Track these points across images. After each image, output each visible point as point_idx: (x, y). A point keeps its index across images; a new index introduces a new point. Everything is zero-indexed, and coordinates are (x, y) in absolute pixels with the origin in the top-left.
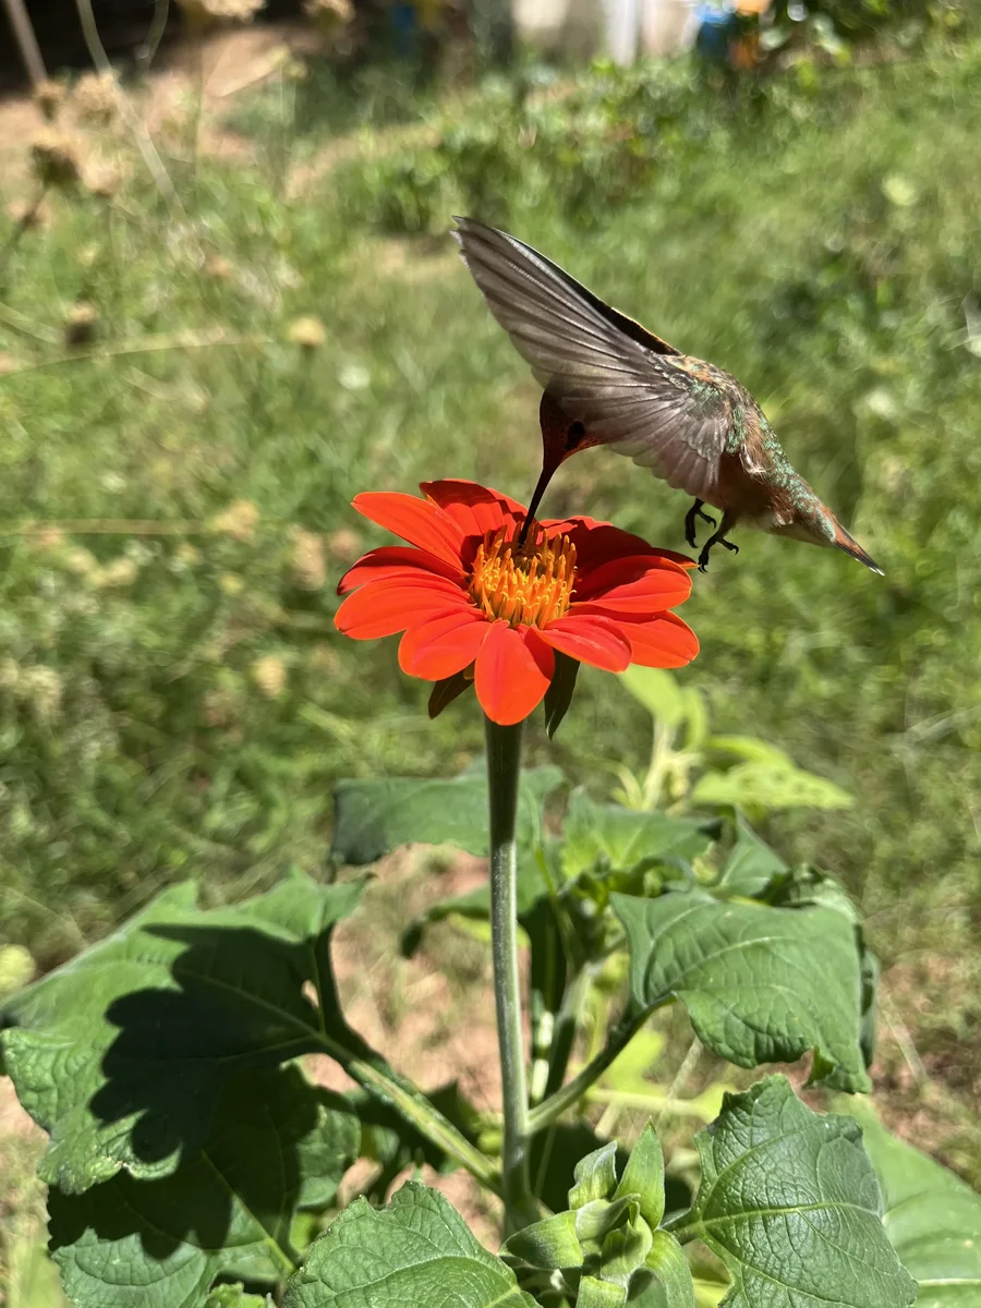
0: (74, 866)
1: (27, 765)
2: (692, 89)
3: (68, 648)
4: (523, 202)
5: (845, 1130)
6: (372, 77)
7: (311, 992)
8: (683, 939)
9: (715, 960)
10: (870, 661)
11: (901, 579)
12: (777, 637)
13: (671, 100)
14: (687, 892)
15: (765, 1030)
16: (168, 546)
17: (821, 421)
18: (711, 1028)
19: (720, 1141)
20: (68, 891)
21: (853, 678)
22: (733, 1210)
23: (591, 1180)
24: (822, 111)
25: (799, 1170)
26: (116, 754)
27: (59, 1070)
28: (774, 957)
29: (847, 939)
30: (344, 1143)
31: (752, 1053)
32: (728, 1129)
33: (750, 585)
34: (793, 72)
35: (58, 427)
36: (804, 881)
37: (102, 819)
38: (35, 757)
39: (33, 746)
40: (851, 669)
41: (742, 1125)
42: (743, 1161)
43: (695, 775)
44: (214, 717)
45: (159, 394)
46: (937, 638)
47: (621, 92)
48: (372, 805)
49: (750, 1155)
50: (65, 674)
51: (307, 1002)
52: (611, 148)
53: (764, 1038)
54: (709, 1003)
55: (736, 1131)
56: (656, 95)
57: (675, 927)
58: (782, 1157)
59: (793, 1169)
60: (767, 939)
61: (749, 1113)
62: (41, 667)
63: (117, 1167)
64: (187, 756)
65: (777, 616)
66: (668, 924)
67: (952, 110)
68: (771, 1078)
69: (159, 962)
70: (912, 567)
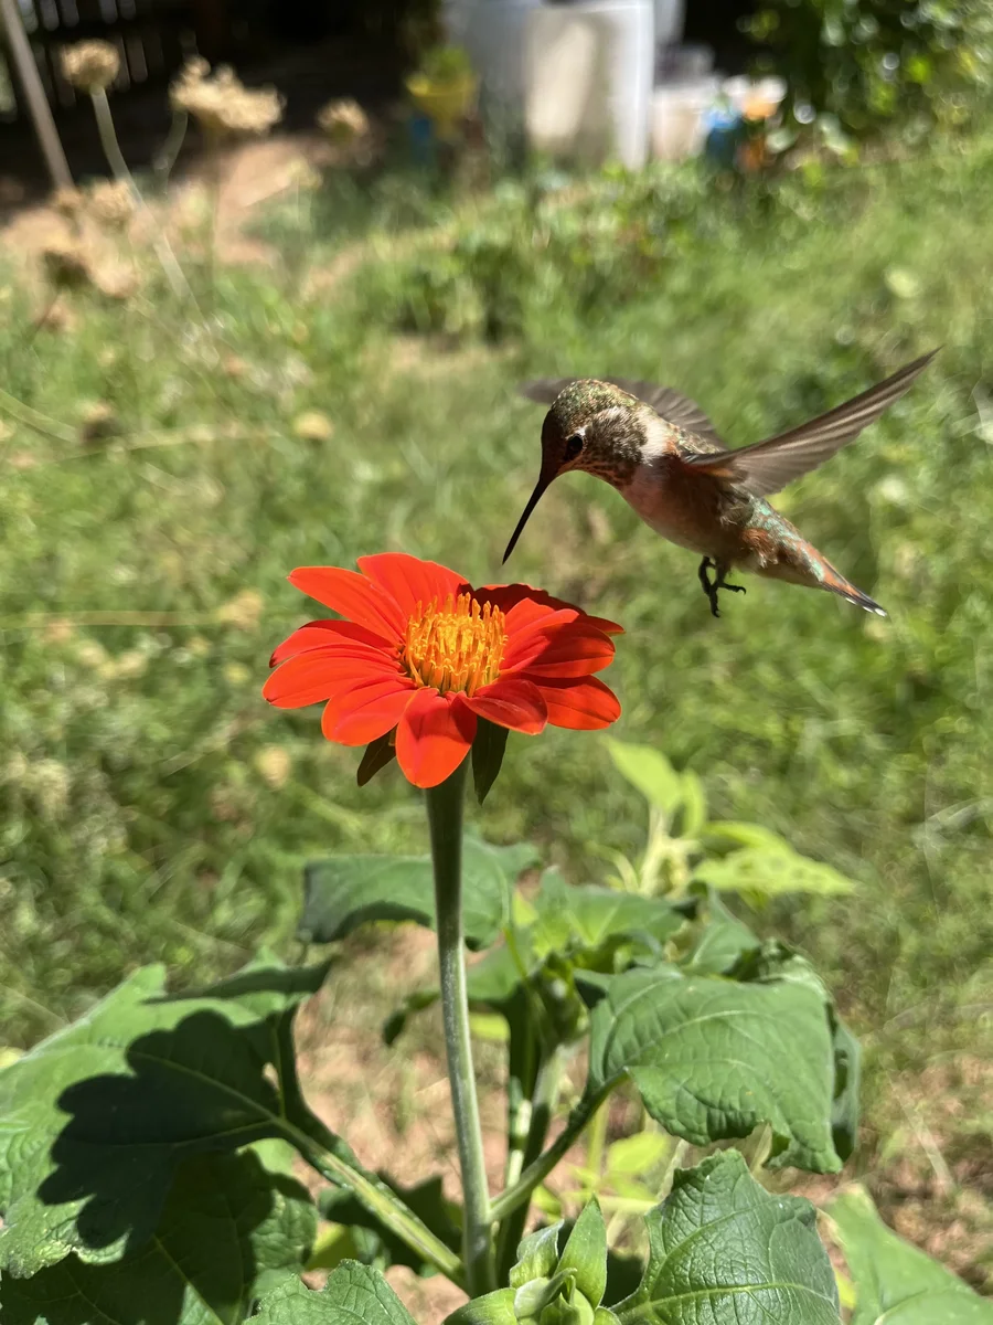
0: (78, 966)
1: (33, 862)
2: (700, 192)
3: (78, 741)
4: (536, 299)
5: (798, 1212)
6: (390, 185)
7: (270, 1072)
8: (646, 1015)
9: (673, 1036)
10: (889, 749)
11: (919, 665)
12: (795, 726)
13: (680, 203)
14: (653, 968)
15: (717, 1105)
16: (179, 638)
17: (836, 509)
18: (663, 1104)
19: (670, 1218)
20: (70, 993)
21: (874, 767)
22: (681, 1289)
23: (532, 1259)
24: (829, 210)
25: (751, 1249)
26: (123, 850)
27: (14, 1154)
28: (732, 1030)
29: (816, 1015)
30: (302, 1233)
31: (705, 1129)
32: (678, 1207)
33: (766, 674)
34: (800, 173)
35: (78, 524)
36: (773, 957)
37: (107, 916)
38: (40, 853)
39: (40, 841)
40: (871, 758)
41: (693, 1203)
42: (693, 1239)
43: (693, 861)
44: (225, 812)
45: (177, 490)
46: (961, 725)
47: (632, 196)
48: (341, 882)
49: (700, 1233)
50: (74, 768)
51: (267, 1085)
52: (621, 249)
53: (716, 1113)
54: (661, 1078)
55: (686, 1209)
56: (667, 198)
57: (636, 1003)
58: (734, 1236)
59: (744, 1248)
60: (726, 1013)
61: (700, 1190)
62: (48, 761)
63: (66, 1251)
64: (196, 850)
65: (794, 705)
66: (630, 1000)
67: (960, 205)
68: (723, 1155)
69: (119, 1046)
70: (932, 653)
